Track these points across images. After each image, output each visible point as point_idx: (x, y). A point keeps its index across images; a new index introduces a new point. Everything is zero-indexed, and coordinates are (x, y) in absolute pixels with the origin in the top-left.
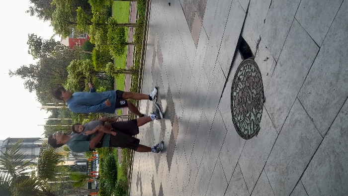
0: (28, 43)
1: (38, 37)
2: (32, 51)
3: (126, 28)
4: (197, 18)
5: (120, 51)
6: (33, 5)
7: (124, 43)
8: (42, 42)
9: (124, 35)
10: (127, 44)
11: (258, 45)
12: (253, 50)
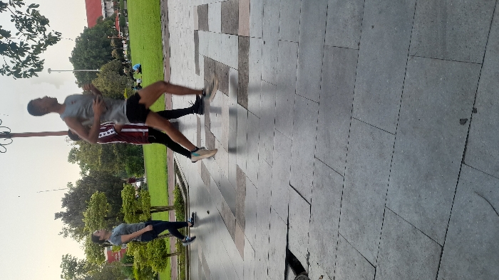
0: (61, 267)
1: (72, 258)
2: (66, 274)
3: (165, 239)
4: (238, 227)
5: (162, 265)
6: (67, 226)
7: (165, 256)
8: (77, 262)
9: (165, 246)
10: (169, 255)
11: (308, 259)
12: (304, 265)
